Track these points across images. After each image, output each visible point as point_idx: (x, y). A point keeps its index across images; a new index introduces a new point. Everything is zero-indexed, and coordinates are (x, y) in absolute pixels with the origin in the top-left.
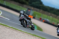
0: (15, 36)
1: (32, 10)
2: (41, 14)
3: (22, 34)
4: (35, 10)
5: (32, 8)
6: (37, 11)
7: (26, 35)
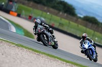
6: (23, 4)
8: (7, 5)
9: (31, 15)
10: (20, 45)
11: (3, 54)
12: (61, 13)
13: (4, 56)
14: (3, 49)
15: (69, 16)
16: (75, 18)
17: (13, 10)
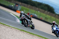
0: (3, 31)
1: (20, 5)
2: (29, 9)
3: (10, 29)
4: (23, 5)
5: (20, 3)
6: (24, 6)
7: (14, 30)
8: (15, 6)
9: (28, 13)
10: (23, 30)
11: (12, 36)
12: (46, 12)
13: (13, 36)
14: (13, 32)
15: (51, 13)
16: (54, 15)
17: (19, 9)
